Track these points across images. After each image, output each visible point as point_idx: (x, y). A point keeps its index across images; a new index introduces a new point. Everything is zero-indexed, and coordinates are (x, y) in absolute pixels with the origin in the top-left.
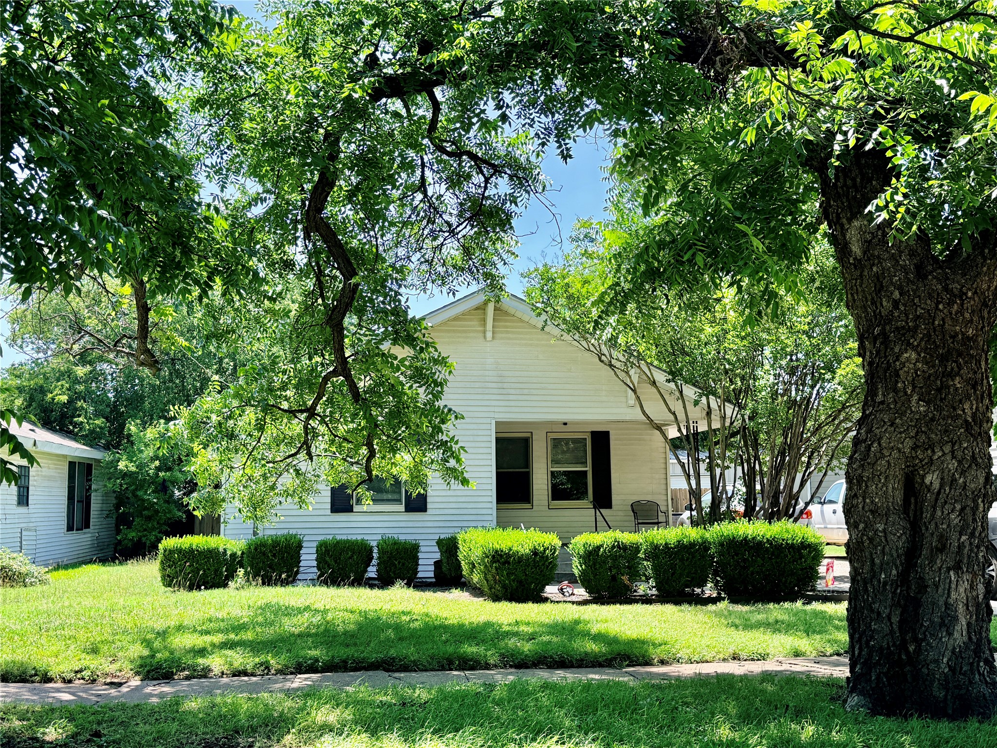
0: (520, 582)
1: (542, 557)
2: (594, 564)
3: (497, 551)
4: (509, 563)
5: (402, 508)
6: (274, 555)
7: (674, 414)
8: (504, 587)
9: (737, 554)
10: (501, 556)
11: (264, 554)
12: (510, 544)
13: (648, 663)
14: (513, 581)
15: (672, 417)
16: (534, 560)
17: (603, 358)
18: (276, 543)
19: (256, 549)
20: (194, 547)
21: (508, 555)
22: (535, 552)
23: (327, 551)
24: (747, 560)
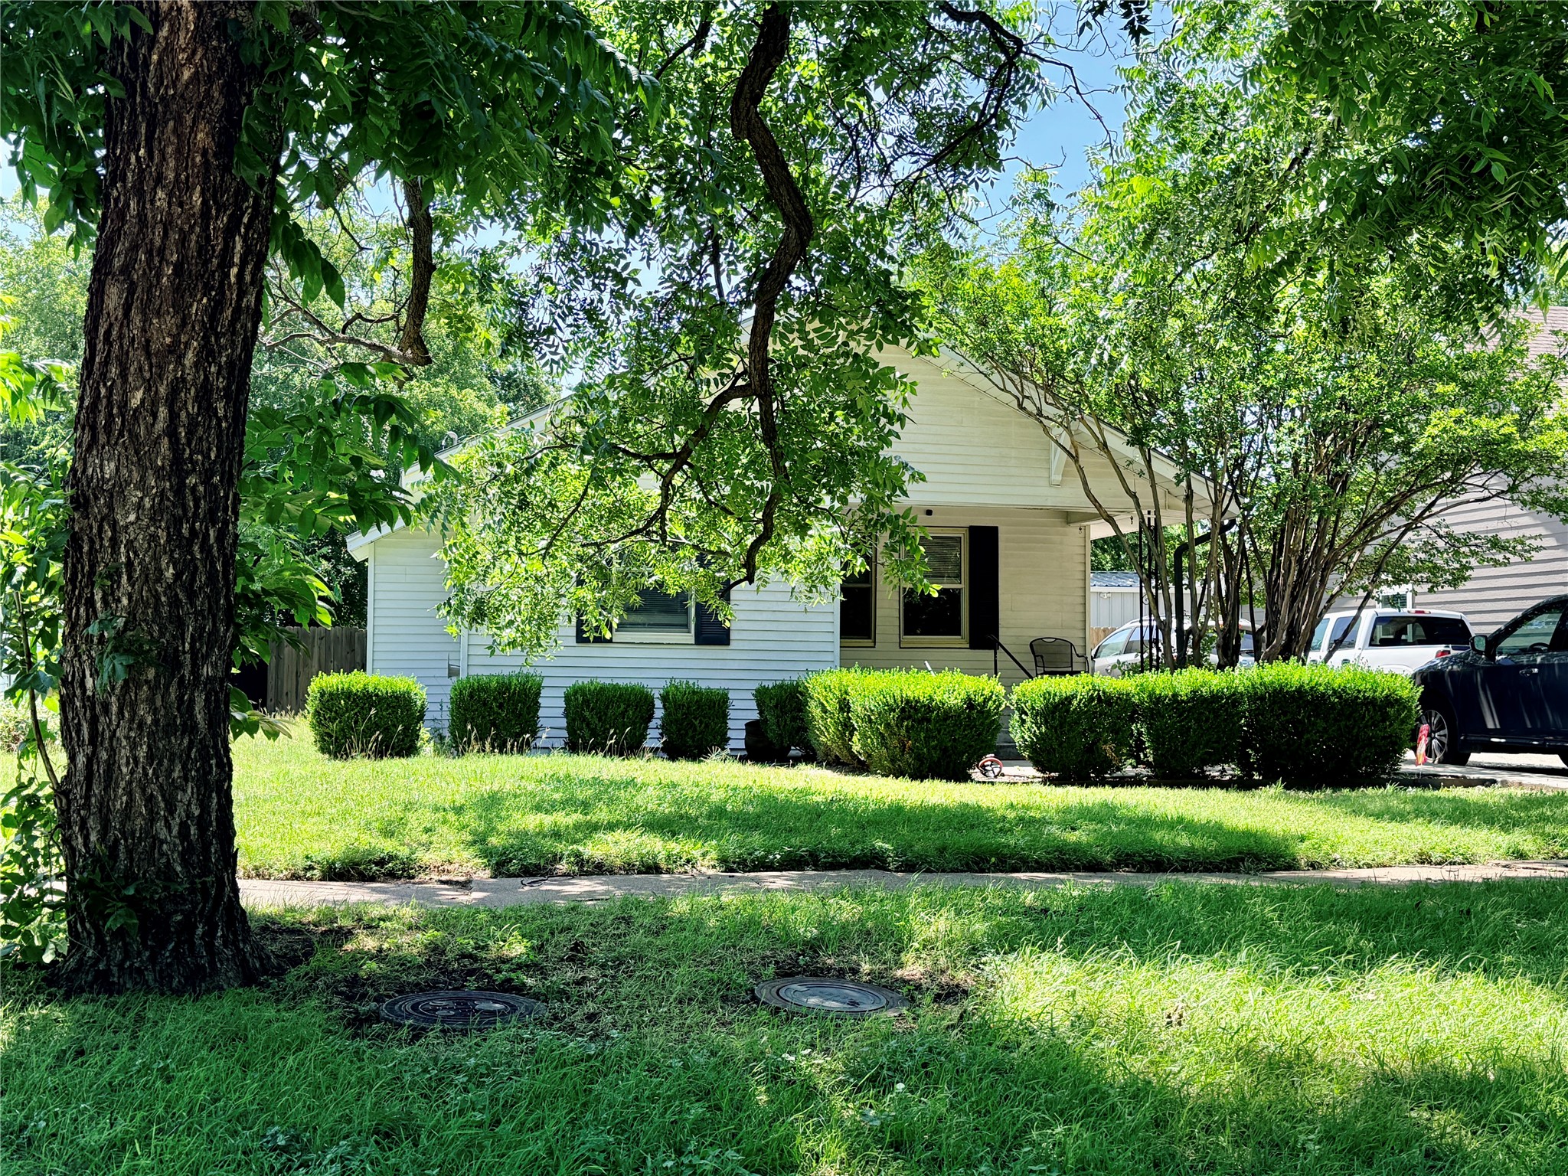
0: (945, 750)
1: (981, 712)
2: (1061, 725)
3: (908, 702)
4: (929, 721)
5: (690, 638)
6: (501, 706)
7: (1133, 496)
8: (919, 758)
9: (1285, 714)
10: (917, 711)
11: (485, 704)
12: (929, 691)
13: (1292, 866)
14: (934, 748)
15: (1131, 502)
16: (969, 717)
17: (1027, 404)
18: (504, 687)
19: (471, 696)
20: (371, 689)
21: (929, 708)
22: (970, 703)
23: (586, 702)
24: (1301, 722)
